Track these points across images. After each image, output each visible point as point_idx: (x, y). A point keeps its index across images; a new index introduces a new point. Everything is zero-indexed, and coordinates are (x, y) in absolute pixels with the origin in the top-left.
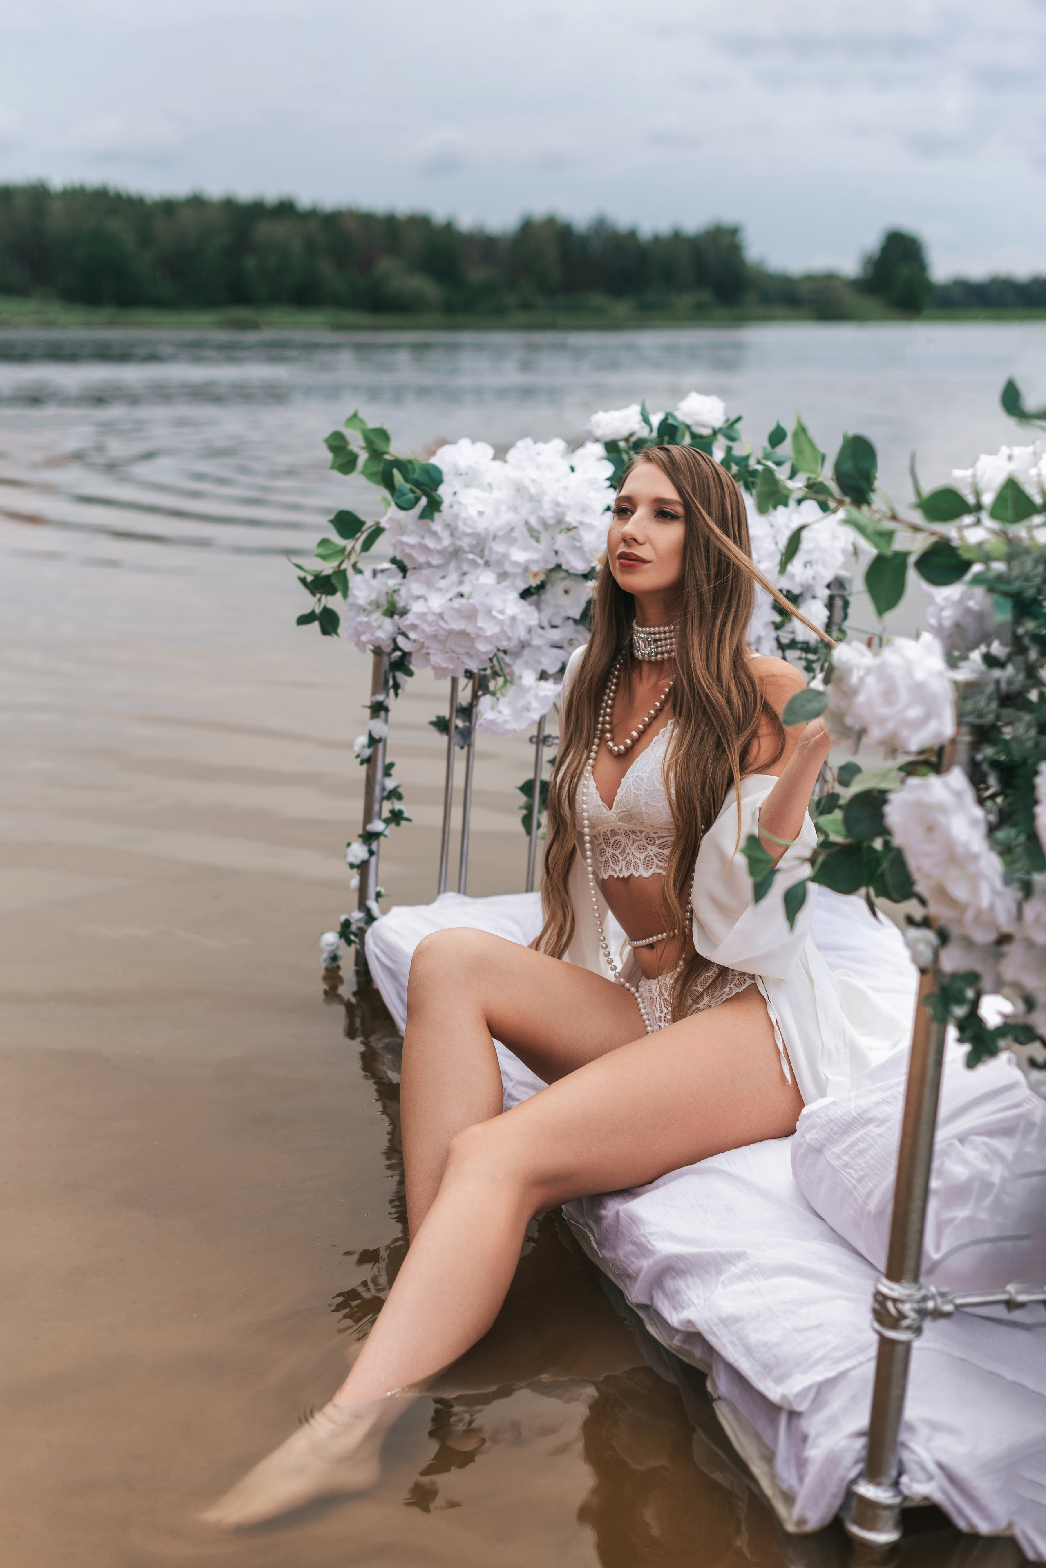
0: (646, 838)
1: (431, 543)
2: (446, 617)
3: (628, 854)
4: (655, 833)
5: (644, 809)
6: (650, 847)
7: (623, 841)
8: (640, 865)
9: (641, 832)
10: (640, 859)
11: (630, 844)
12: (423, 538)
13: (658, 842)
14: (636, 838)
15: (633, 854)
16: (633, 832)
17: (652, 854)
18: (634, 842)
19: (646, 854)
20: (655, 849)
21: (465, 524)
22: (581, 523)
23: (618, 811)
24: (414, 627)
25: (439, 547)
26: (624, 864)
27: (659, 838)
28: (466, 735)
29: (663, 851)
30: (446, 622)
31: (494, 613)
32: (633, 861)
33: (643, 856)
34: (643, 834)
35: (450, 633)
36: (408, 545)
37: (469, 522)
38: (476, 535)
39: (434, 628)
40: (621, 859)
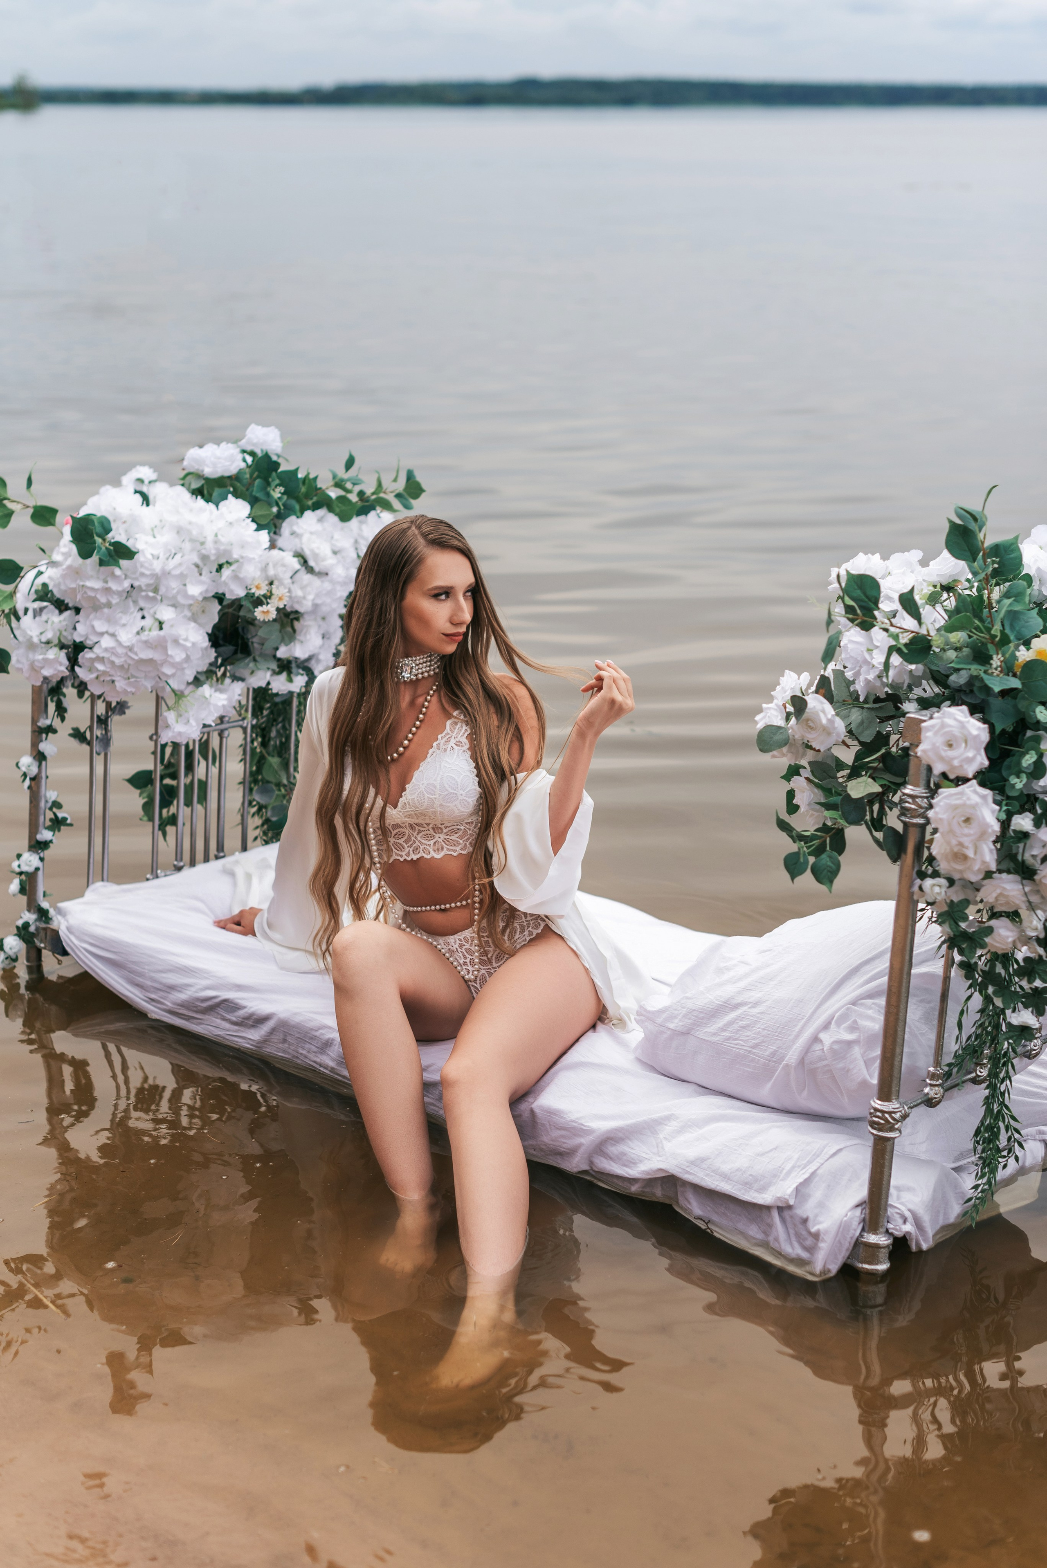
0: (433, 828)
1: (114, 586)
2: (136, 649)
3: (415, 842)
4: (441, 824)
5: (438, 809)
6: (437, 835)
7: (407, 832)
8: (431, 850)
9: (428, 825)
10: (429, 845)
11: (415, 834)
12: (106, 582)
13: (445, 831)
14: (421, 829)
15: (419, 841)
16: (419, 825)
17: (440, 840)
18: (420, 832)
19: (434, 841)
20: (443, 836)
21: (142, 566)
22: (242, 557)
23: (405, 810)
24: (101, 660)
25: (120, 589)
26: (411, 849)
27: (446, 828)
29: (450, 838)
30: (136, 654)
31: (181, 642)
32: (421, 847)
33: (432, 842)
34: (431, 826)
35: (142, 661)
36: (92, 589)
37: (146, 565)
38: (155, 576)
39: (123, 660)
40: (406, 846)
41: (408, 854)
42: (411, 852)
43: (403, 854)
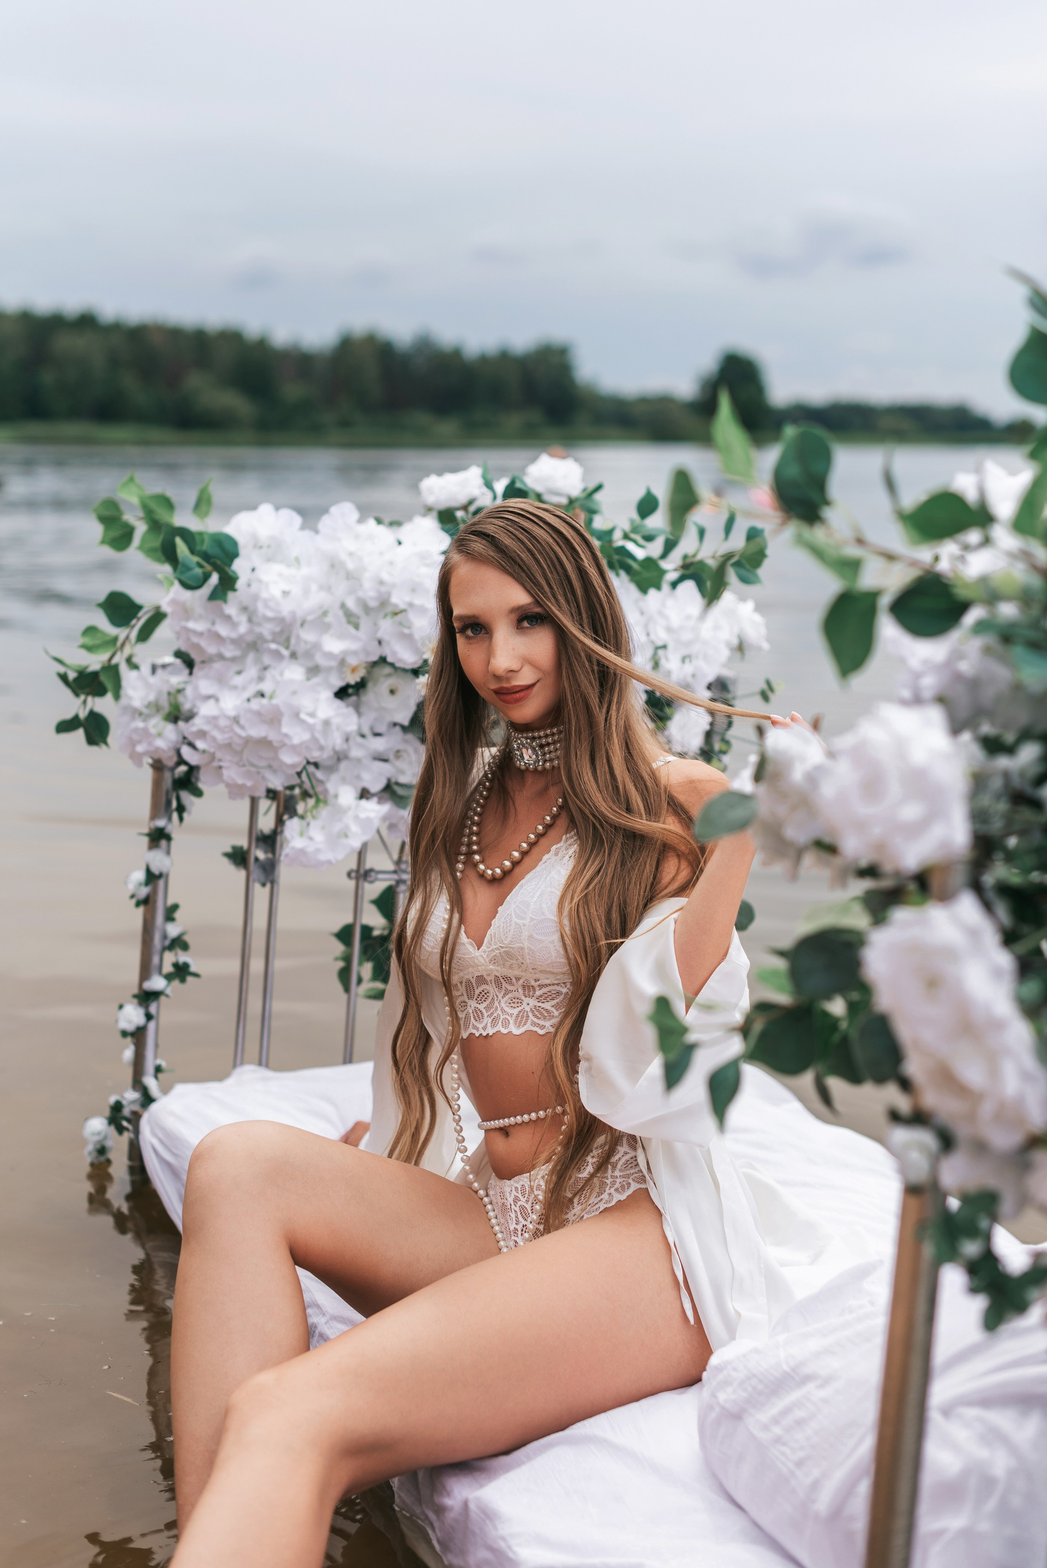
0: (524, 987)
1: (223, 630)
2: (242, 722)
3: (497, 1009)
4: (536, 981)
6: (526, 1000)
7: (492, 991)
8: (511, 1022)
9: (518, 979)
10: (511, 1015)
11: (500, 996)
12: (213, 623)
13: (538, 993)
14: (510, 988)
15: (502, 1009)
16: (508, 979)
17: (528, 1009)
18: (507, 992)
19: (520, 1009)
20: (533, 1002)
21: (266, 606)
22: (411, 605)
23: (490, 949)
24: (202, 734)
25: (234, 635)
26: (490, 1020)
27: (541, 986)
28: (269, 870)
29: (543, 1005)
30: (242, 727)
31: (303, 716)
32: (502, 1017)
33: (515, 1011)
34: (521, 982)
35: (248, 741)
36: (195, 632)
37: (271, 604)
38: (281, 620)
39: (227, 736)
40: (486, 1014)
41: (484, 1028)
42: (489, 1024)
43: (480, 1026)
